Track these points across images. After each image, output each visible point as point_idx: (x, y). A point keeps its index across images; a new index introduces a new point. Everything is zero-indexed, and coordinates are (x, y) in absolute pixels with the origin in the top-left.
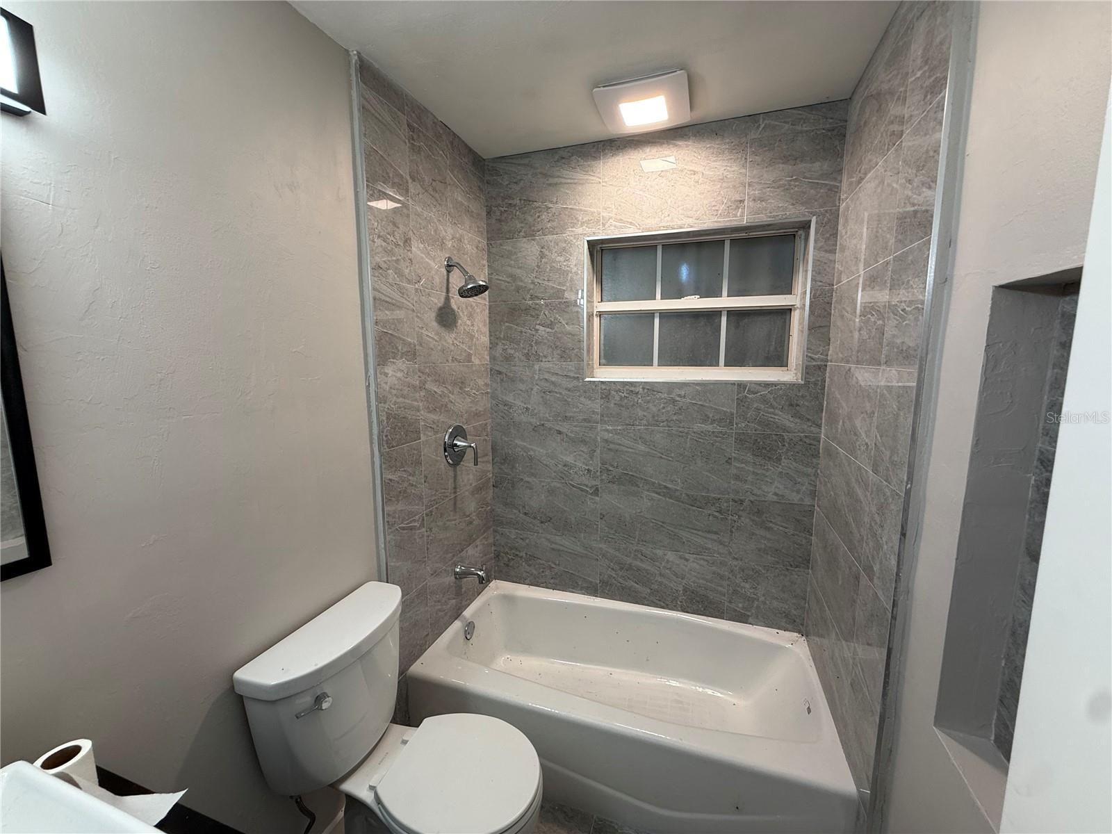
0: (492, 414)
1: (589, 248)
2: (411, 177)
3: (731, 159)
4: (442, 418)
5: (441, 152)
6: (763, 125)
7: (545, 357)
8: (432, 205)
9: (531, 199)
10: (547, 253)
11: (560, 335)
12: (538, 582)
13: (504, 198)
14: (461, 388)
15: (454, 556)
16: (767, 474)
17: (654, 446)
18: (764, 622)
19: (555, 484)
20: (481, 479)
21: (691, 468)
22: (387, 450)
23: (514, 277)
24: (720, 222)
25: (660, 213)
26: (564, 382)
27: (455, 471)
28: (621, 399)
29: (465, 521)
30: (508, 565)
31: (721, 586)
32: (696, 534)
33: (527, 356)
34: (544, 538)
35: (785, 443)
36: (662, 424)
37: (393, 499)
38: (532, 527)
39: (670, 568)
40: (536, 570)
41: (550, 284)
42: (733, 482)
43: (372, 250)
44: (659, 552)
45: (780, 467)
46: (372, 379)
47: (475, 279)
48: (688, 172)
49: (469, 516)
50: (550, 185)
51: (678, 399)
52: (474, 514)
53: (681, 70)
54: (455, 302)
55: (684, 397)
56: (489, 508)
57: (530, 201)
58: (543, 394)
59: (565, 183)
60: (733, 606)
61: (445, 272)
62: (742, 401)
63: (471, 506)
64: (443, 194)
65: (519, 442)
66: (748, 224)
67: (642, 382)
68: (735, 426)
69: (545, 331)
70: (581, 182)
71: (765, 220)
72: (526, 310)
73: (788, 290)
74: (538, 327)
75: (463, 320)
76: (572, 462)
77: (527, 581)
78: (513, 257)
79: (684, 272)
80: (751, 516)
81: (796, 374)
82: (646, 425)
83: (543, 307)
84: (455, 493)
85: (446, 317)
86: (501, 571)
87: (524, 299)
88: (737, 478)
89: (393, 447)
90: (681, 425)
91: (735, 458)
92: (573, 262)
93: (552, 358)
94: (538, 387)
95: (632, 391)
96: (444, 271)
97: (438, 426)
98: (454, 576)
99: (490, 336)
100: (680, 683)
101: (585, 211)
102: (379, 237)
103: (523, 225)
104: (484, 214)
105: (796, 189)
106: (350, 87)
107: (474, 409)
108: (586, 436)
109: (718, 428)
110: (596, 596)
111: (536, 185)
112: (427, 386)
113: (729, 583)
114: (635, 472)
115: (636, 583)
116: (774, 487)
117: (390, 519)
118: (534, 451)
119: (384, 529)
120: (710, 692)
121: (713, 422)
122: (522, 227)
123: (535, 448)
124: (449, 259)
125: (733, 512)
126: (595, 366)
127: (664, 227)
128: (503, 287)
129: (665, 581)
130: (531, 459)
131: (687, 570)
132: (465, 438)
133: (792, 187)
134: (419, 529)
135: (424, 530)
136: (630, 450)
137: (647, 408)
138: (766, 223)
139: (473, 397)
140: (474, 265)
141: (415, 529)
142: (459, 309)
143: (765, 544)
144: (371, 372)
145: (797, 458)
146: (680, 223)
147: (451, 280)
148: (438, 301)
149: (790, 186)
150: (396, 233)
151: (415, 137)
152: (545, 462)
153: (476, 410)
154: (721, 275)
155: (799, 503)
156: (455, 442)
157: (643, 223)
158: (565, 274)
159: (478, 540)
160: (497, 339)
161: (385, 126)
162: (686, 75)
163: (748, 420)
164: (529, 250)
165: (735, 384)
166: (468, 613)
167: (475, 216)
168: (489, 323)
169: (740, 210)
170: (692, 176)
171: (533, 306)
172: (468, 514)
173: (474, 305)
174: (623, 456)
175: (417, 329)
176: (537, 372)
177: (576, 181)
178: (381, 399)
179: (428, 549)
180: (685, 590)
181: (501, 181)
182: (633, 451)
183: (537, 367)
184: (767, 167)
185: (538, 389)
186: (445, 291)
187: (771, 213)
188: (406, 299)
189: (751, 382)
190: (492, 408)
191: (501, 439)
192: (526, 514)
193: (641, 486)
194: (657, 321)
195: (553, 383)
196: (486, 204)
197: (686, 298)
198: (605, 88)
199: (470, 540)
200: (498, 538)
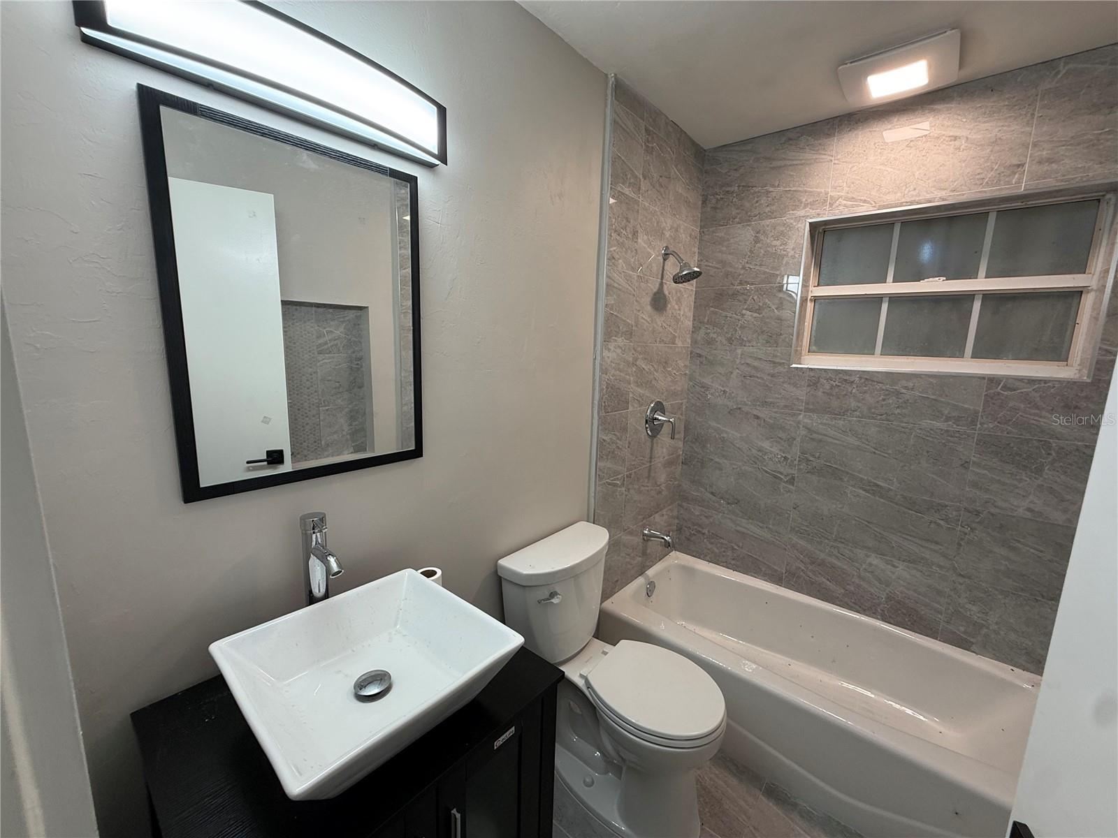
0: (688, 394)
1: (810, 231)
2: (643, 176)
3: (1010, 117)
4: (647, 393)
5: (669, 149)
6: (1064, 71)
7: (749, 342)
8: (657, 200)
9: (750, 184)
10: (762, 237)
11: (768, 320)
12: (718, 560)
13: (721, 187)
14: (664, 367)
15: (644, 518)
16: (1020, 486)
17: (867, 440)
18: (994, 654)
19: (747, 468)
20: (673, 454)
21: (912, 467)
22: (604, 414)
23: (723, 263)
24: (985, 192)
25: (904, 188)
26: (768, 368)
27: (652, 442)
28: (831, 389)
29: (656, 490)
30: (689, 539)
31: (938, 603)
32: (911, 541)
33: (730, 340)
34: (729, 518)
35: (1053, 452)
36: (879, 417)
37: (605, 457)
38: (718, 506)
39: (872, 572)
40: (717, 548)
41: (763, 269)
42: (967, 489)
43: (609, 243)
44: (861, 553)
45: (1041, 479)
46: (598, 352)
47: (690, 266)
48: (947, 139)
49: (659, 486)
50: (773, 168)
51: (904, 391)
52: (664, 485)
53: (953, 29)
54: (668, 287)
55: (912, 389)
56: (677, 482)
57: (749, 187)
58: (743, 379)
59: (790, 165)
60: (951, 627)
61: (662, 260)
62: (992, 398)
63: (662, 477)
64: (667, 188)
65: (713, 424)
66: (1026, 192)
67: (859, 371)
68: (979, 426)
69: (751, 316)
70: (808, 162)
71: (1054, 184)
72: (733, 295)
73: (1081, 268)
74: (744, 312)
75: (672, 304)
76: (768, 448)
77: (708, 558)
78: (725, 244)
79: (927, 252)
80: (989, 530)
81: (1080, 370)
82: (859, 417)
83: (753, 292)
84: (651, 462)
85: (659, 301)
86: (682, 544)
87: (732, 284)
88: (975, 485)
89: (608, 412)
90: (905, 420)
91: (974, 462)
92: (791, 244)
93: (757, 343)
94: (738, 371)
95: (846, 380)
96: (661, 258)
97: (643, 399)
98: (641, 537)
99: (694, 320)
100: (872, 693)
101: (811, 192)
102: (616, 231)
103: (738, 211)
104: (700, 203)
105: (1109, 143)
106: (606, 106)
107: (673, 388)
108: (786, 423)
109: (955, 426)
110: (780, 586)
111: (757, 170)
112: (638, 363)
113: (949, 601)
114: (841, 465)
115: (828, 580)
116: (1028, 501)
117: (601, 473)
118: (726, 432)
119: (596, 482)
120: (909, 712)
121: (948, 419)
122: (738, 214)
123: (727, 430)
124: (667, 248)
125: (964, 523)
126: (803, 352)
127: (906, 202)
128: (711, 273)
129: (864, 584)
130: (723, 440)
131: (893, 577)
132: (663, 412)
133: (1102, 141)
134: (620, 487)
135: (624, 489)
136: (836, 441)
137: (863, 399)
138: (1057, 188)
139: (673, 376)
140: (686, 252)
141: (617, 487)
142: (669, 294)
143: (1006, 565)
144: (599, 347)
145: (1069, 471)
146: (928, 196)
147: (665, 268)
148: (654, 287)
149: (1099, 140)
150: (627, 228)
151: (650, 139)
152: (738, 445)
153: (675, 389)
154: (978, 253)
155: (1065, 525)
156: (656, 416)
157: (880, 199)
158: (781, 258)
159: (665, 510)
160: (700, 323)
161: (628, 134)
162: (959, 35)
163: (999, 420)
164: (743, 236)
165: (984, 378)
166: (650, 572)
167: (692, 206)
168: (694, 308)
169: (1016, 176)
170: (953, 142)
171: (741, 291)
172: (658, 483)
173: (682, 290)
174: (827, 447)
175: (635, 311)
176: (739, 356)
177: (803, 161)
178: (604, 371)
179: (625, 506)
180: (889, 598)
181: (720, 170)
182: (840, 443)
183: (739, 351)
184: (1064, 121)
185: (738, 373)
186: (660, 277)
187: (1064, 176)
188: (629, 285)
189: (1008, 378)
190: (688, 390)
191: (695, 419)
192: (712, 493)
193: (846, 480)
194: (885, 307)
195: (756, 368)
196: (703, 193)
197: (926, 280)
198: (853, 64)
199: (658, 509)
200: (682, 512)
